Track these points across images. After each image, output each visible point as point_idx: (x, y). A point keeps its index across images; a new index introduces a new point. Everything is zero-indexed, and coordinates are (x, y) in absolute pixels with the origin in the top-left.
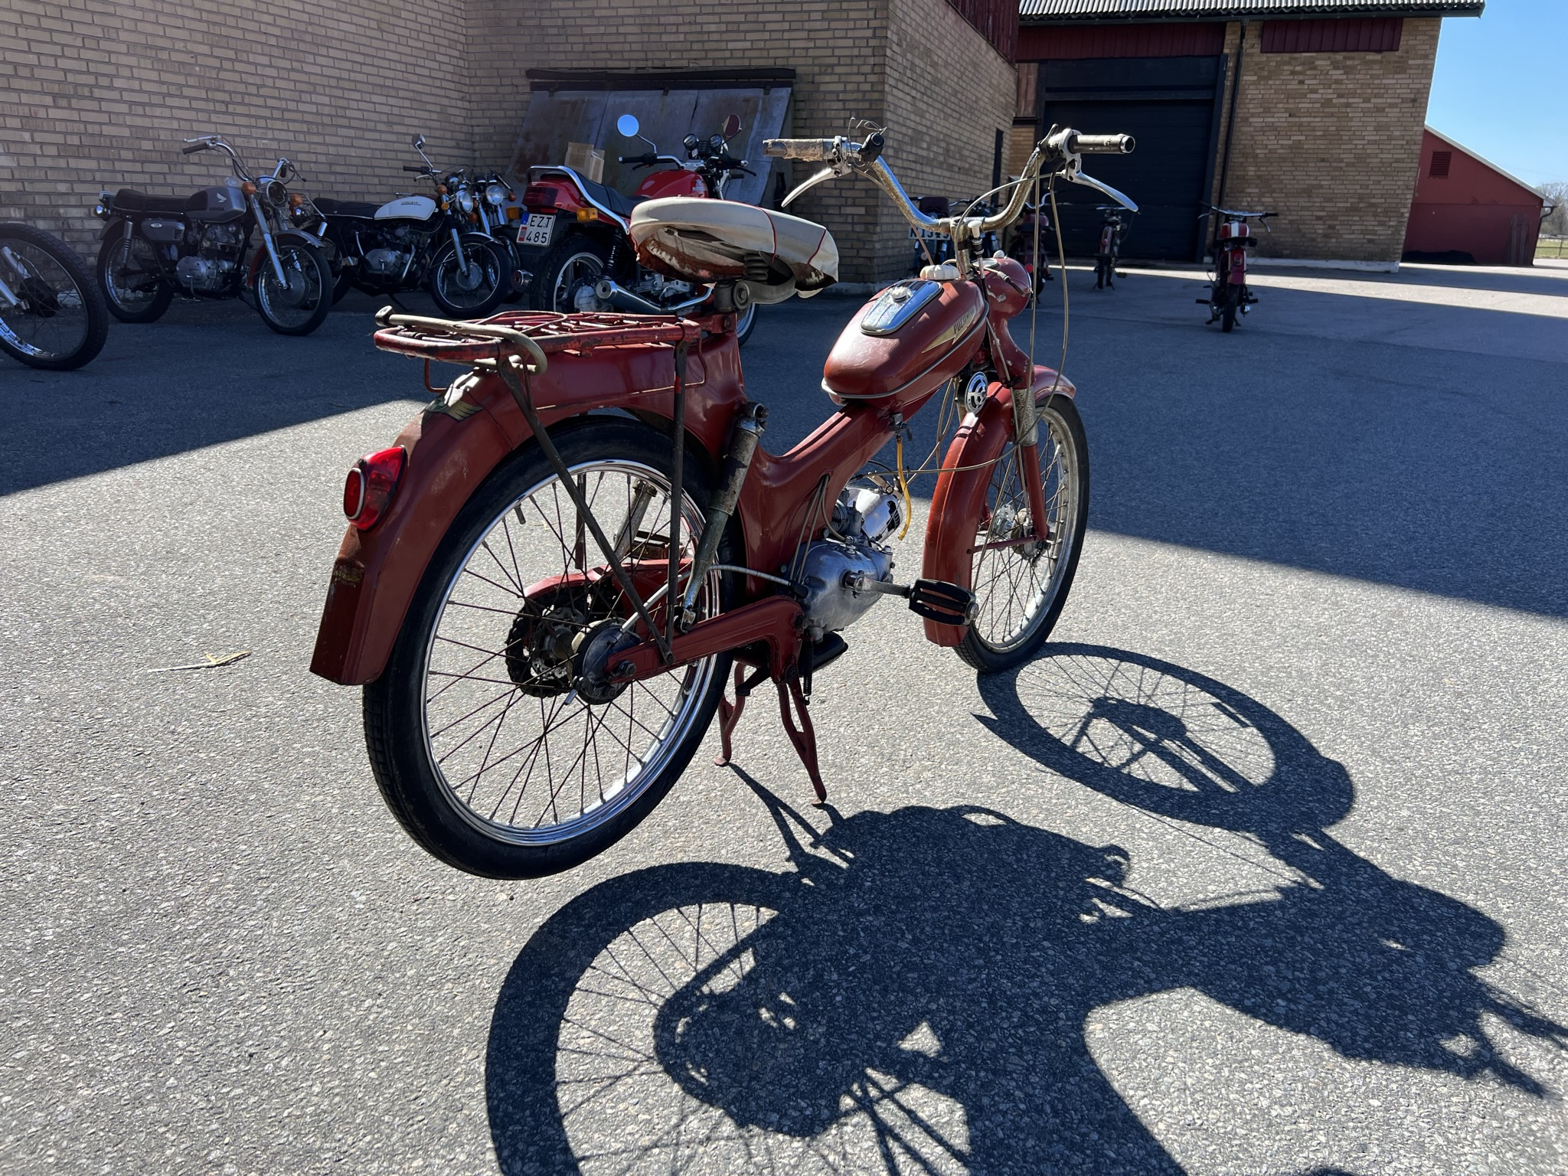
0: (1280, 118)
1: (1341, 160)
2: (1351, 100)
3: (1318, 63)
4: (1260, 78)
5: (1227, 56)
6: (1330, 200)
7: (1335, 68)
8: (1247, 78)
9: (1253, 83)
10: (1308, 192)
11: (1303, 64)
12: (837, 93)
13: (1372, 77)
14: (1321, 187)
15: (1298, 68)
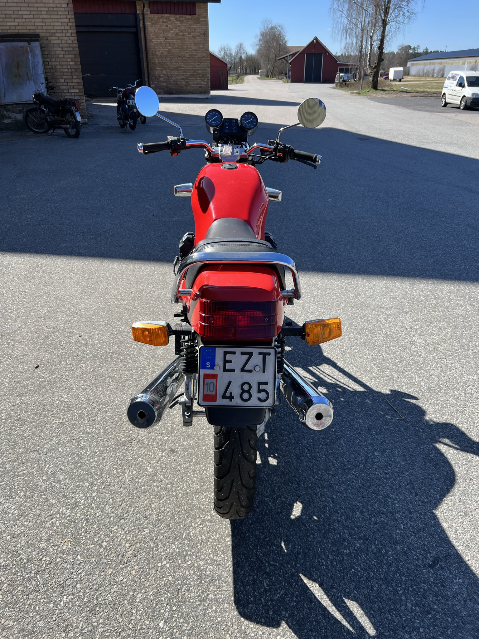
0: (162, 40)
1: (185, 57)
2: (184, 34)
3: (171, 18)
4: (153, 24)
5: (139, 14)
6: (185, 72)
7: (177, 21)
8: (148, 24)
9: (150, 26)
10: (177, 69)
11: (166, 19)
12: (59, 44)
13: (190, 24)
14: (181, 67)
15: (165, 20)
